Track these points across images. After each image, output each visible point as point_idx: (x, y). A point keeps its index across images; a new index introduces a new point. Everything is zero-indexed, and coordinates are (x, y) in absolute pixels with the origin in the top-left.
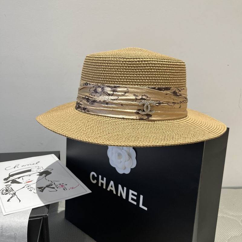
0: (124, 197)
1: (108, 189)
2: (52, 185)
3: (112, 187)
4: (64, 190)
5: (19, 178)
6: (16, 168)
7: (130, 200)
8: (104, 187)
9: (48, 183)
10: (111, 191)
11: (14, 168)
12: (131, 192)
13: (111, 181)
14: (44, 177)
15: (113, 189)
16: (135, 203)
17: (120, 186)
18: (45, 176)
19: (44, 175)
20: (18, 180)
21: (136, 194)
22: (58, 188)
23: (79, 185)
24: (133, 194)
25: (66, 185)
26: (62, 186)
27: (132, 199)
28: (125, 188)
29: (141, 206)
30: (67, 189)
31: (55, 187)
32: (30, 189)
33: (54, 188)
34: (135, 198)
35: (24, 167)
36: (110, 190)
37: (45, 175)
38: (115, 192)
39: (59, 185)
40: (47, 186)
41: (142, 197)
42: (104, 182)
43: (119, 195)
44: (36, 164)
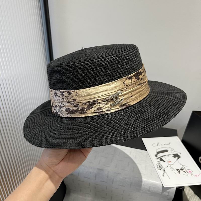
2: (183, 169)
4: (192, 176)
5: (163, 156)
9: (181, 167)
11: (157, 145)
14: (177, 160)
18: (178, 159)
19: (177, 158)
22: (187, 173)
23: (200, 174)
25: (192, 171)
26: (190, 172)
31: (186, 171)
33: (185, 172)
35: (162, 146)
39: (188, 170)
40: (181, 169)
44: (169, 144)
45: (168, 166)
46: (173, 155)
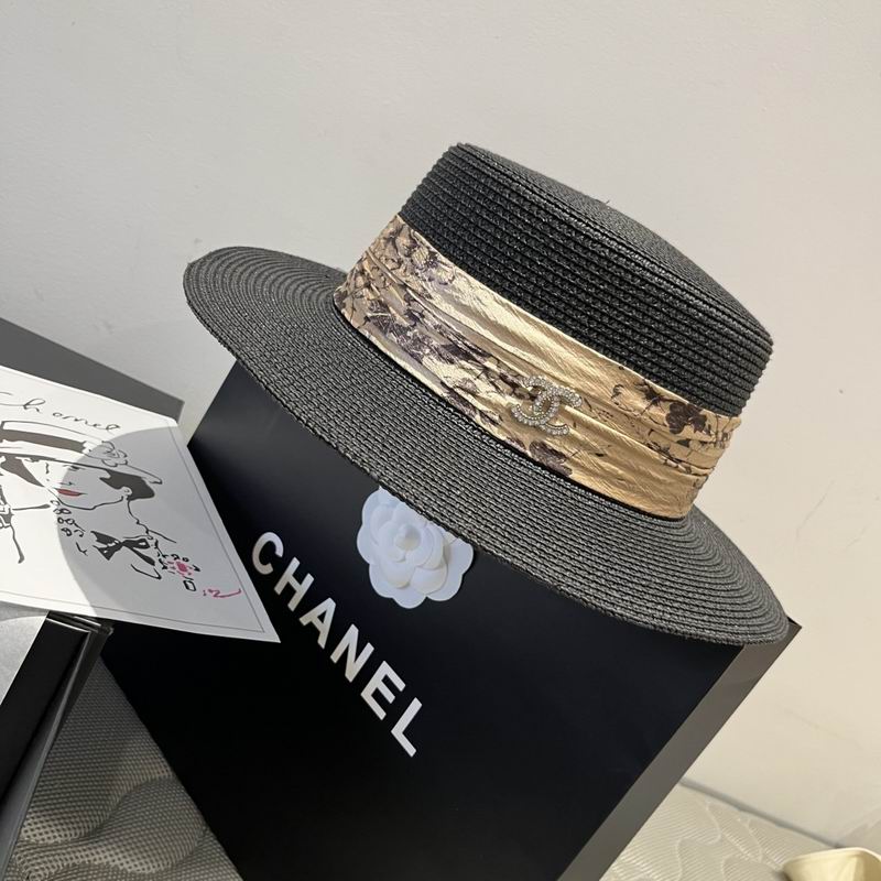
0: (351, 672)
1: (304, 620)
2: (147, 546)
3: (322, 618)
4: (187, 587)
5: (35, 459)
6: (31, 410)
7: (367, 694)
8: (293, 605)
9: (136, 533)
10: (312, 631)
11: (25, 407)
12: (385, 669)
13: (330, 600)
14: (125, 501)
15: (324, 629)
16: (381, 714)
17: (353, 633)
18: (130, 498)
19: (126, 491)
20: (27, 464)
21: (401, 685)
22: (165, 568)
23: (240, 591)
24: (386, 681)
25: (197, 569)
26: (183, 568)
27: (377, 695)
28: (369, 649)
29: (398, 731)
30: (195, 590)
31: (156, 559)
32: (65, 525)
33: (151, 562)
34: (390, 697)
35: (57, 421)
36: (311, 624)
37: (130, 493)
38: (322, 642)
39: (171, 559)
40: (131, 544)
41: (415, 706)
42: (302, 589)
43: (335, 657)
44: (107, 428)
45: (46, 506)
46: (108, 476)
